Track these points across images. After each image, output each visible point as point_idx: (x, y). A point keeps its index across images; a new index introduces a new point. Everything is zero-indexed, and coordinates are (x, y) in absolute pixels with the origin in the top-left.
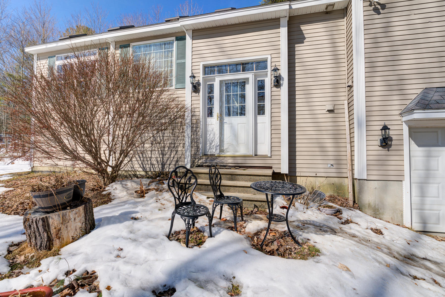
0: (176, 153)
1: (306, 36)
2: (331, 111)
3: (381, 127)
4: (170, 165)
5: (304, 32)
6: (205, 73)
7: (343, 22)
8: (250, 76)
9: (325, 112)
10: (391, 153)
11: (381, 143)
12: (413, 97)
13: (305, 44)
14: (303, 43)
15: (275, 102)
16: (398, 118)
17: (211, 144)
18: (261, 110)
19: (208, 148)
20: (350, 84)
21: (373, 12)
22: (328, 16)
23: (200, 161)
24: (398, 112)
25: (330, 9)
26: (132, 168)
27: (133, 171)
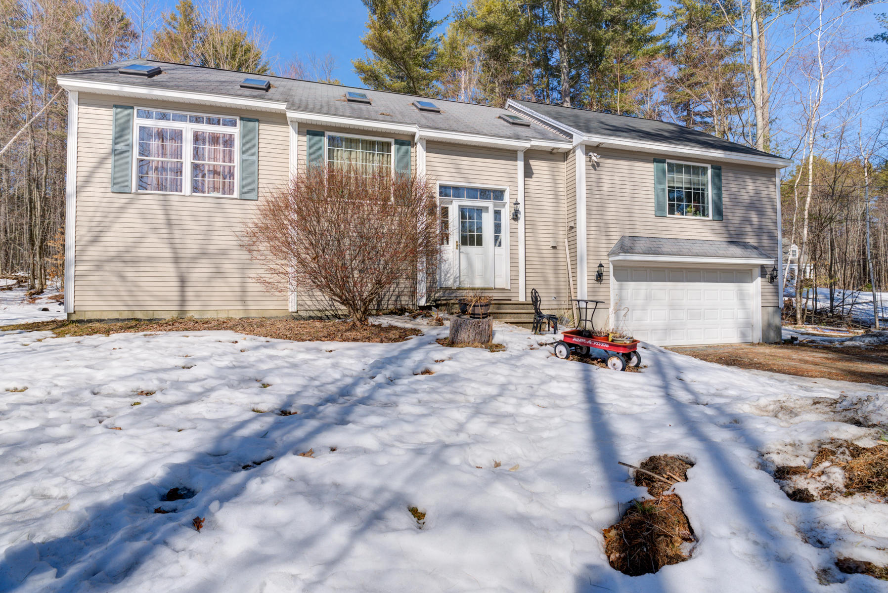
0: (397, 285)
1: (534, 171)
2: (554, 248)
3: (598, 265)
4: (388, 300)
5: (533, 167)
6: (441, 194)
7: (563, 166)
8: (490, 204)
9: (549, 247)
10: (602, 286)
11: (597, 277)
12: (616, 242)
13: (533, 179)
14: (531, 177)
15: (514, 235)
16: (606, 258)
17: (446, 275)
18: (497, 241)
19: (443, 280)
20: (572, 224)
21: (591, 168)
22: (551, 156)
23: (437, 295)
24: (606, 254)
25: (555, 151)
26: (331, 306)
27: (333, 310)
